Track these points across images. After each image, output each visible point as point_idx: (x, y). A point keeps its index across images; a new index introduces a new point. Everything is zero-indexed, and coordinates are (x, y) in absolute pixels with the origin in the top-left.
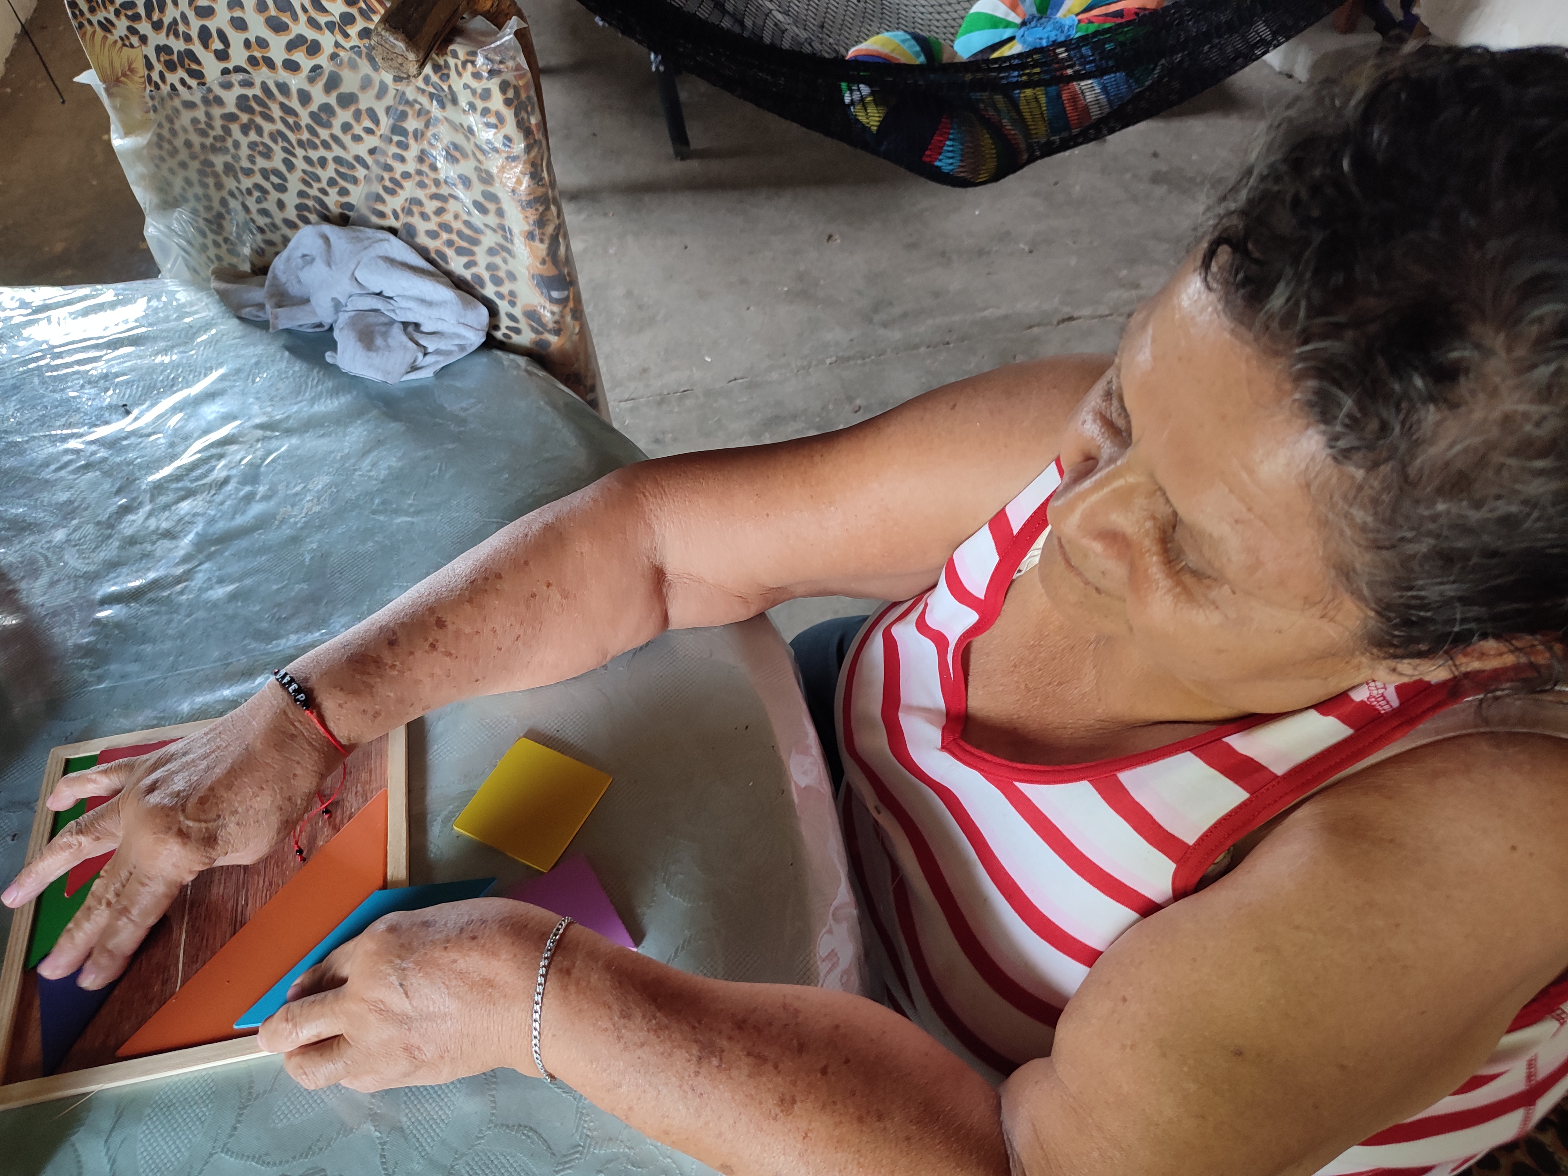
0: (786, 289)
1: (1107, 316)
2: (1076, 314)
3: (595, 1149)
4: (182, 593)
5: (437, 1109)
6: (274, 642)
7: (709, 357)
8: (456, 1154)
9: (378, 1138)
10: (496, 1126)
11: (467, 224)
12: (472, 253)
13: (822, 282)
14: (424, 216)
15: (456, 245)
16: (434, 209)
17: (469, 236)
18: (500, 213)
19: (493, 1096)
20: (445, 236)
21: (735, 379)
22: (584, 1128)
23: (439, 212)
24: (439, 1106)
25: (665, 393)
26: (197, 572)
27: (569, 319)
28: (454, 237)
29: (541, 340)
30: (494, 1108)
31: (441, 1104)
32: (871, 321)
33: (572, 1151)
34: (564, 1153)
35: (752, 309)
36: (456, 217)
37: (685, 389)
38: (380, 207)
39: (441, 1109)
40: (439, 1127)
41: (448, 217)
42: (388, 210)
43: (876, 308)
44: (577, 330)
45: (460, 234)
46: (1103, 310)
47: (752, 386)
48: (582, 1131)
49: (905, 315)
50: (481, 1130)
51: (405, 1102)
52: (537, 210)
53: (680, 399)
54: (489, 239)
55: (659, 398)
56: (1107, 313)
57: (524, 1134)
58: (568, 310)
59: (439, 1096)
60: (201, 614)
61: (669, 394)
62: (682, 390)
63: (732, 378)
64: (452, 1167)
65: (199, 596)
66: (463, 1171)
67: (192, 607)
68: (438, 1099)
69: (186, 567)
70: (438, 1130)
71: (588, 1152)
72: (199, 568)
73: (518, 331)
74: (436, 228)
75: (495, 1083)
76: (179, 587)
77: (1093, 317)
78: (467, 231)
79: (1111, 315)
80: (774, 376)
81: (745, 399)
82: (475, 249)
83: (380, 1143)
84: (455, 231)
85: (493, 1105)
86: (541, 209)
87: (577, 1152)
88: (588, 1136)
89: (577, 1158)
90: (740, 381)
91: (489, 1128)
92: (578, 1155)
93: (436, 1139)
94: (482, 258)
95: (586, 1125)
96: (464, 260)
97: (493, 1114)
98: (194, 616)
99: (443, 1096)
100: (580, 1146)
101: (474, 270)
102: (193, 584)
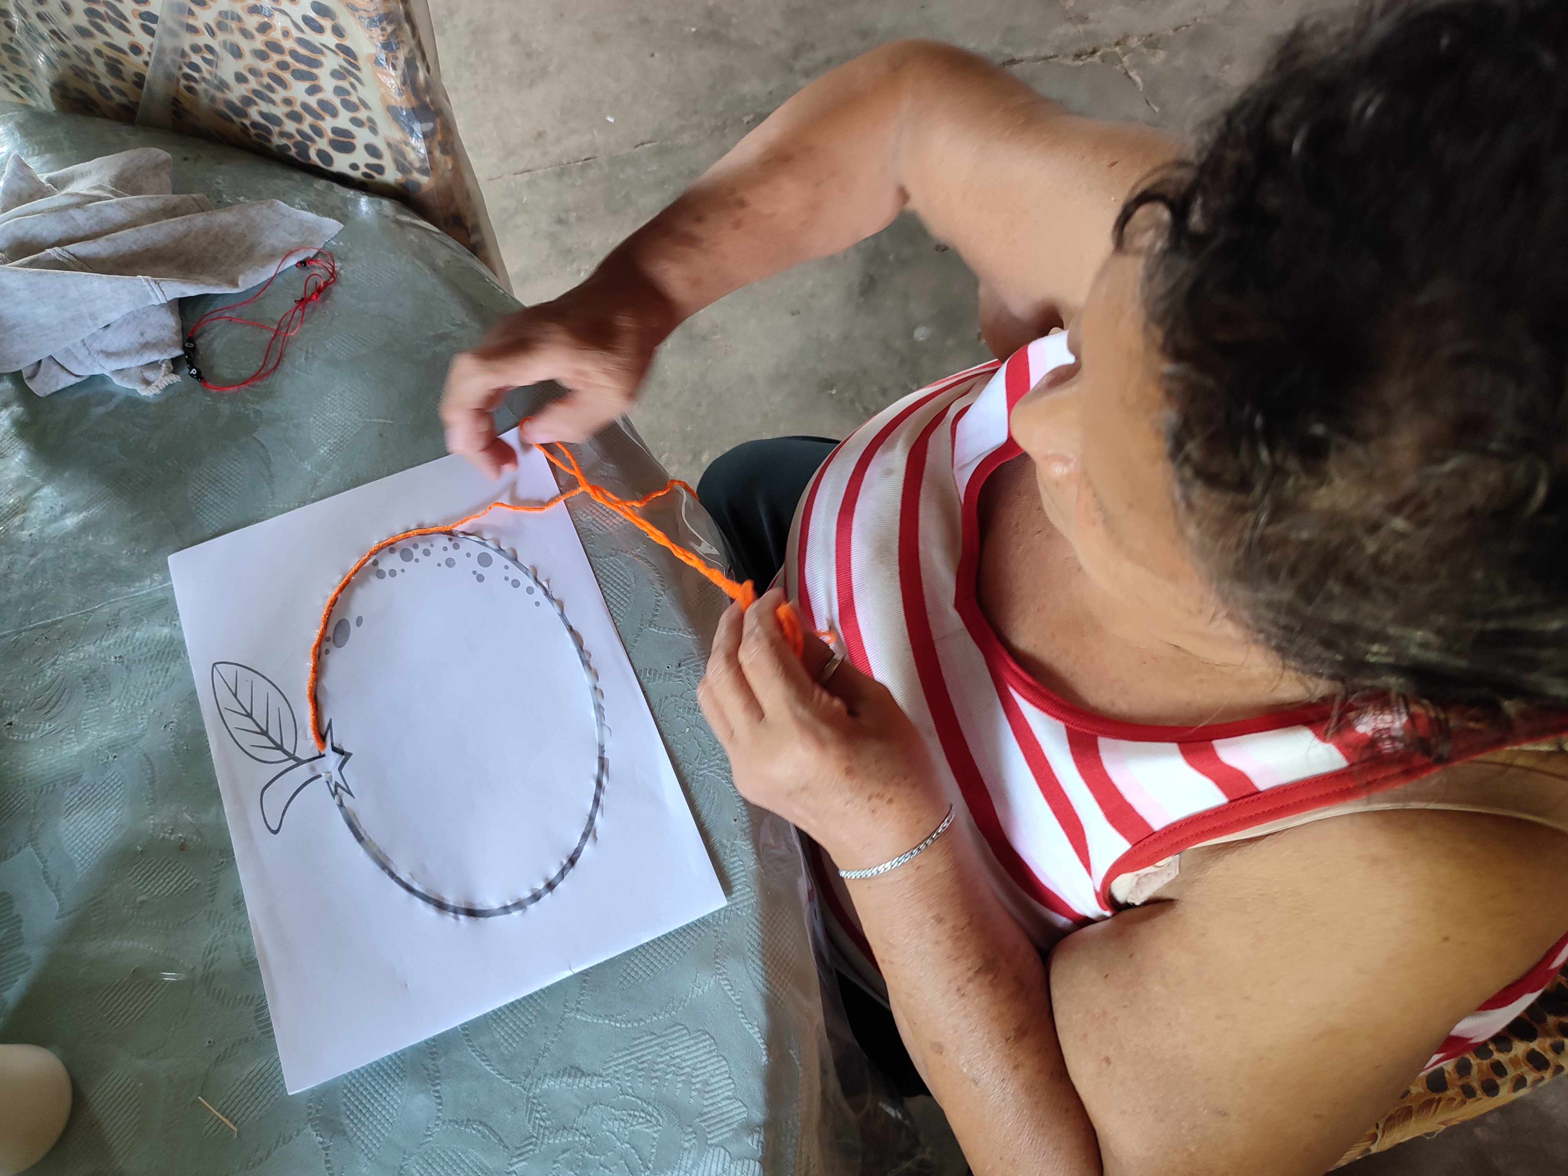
0: (693, 30)
1: (1051, 57)
2: (1018, 56)
3: (549, 1139)
4: (21, 527)
5: (380, 1109)
6: (137, 584)
7: (612, 116)
8: (404, 1154)
9: (321, 1143)
10: (443, 1123)
11: (301, 42)
12: (312, 77)
13: (734, 20)
14: (245, 33)
15: (292, 68)
16: (256, 25)
17: (304, 56)
18: (338, 31)
19: (437, 1091)
20: (276, 57)
21: (642, 144)
22: (537, 1118)
23: (264, 28)
24: (382, 1105)
25: (565, 162)
26: (35, 499)
27: (437, 154)
28: (288, 59)
29: (407, 181)
30: (440, 1104)
31: (383, 1103)
32: (791, 69)
33: (525, 1143)
34: (518, 1146)
35: (657, 55)
36: (286, 34)
37: (587, 156)
38: (191, 21)
39: (384, 1108)
40: (383, 1127)
41: (276, 35)
42: (199, 24)
43: (798, 51)
44: (450, 166)
45: (294, 54)
46: (1047, 51)
47: (662, 152)
48: (534, 1122)
49: (828, 61)
50: (428, 1128)
51: (345, 1104)
52: (383, 29)
53: (583, 169)
54: (332, 62)
55: (558, 169)
56: (1052, 54)
57: (474, 1129)
58: (435, 144)
59: (381, 1095)
60: (49, 553)
61: (569, 163)
62: (583, 158)
63: (639, 142)
64: (402, 1167)
65: (41, 530)
66: (414, 1171)
67: (37, 545)
68: (379, 1099)
69: (22, 493)
70: (383, 1131)
71: (542, 1143)
72: (37, 494)
73: (380, 169)
74: (263, 48)
75: (438, 1078)
76: (17, 521)
77: (1036, 59)
78: (302, 51)
79: (1056, 56)
80: (686, 139)
81: (655, 168)
82: (315, 71)
83: (323, 1149)
84: (287, 52)
85: (438, 1101)
86: (389, 29)
87: (531, 1143)
88: (541, 1126)
89: (531, 1150)
90: (648, 146)
91: (437, 1125)
92: (532, 1147)
93: (382, 1139)
94: (328, 83)
95: (538, 1115)
96: (306, 85)
97: (439, 1110)
98: (39, 556)
99: (384, 1095)
100: (534, 1137)
101: (320, 96)
102: (32, 515)
